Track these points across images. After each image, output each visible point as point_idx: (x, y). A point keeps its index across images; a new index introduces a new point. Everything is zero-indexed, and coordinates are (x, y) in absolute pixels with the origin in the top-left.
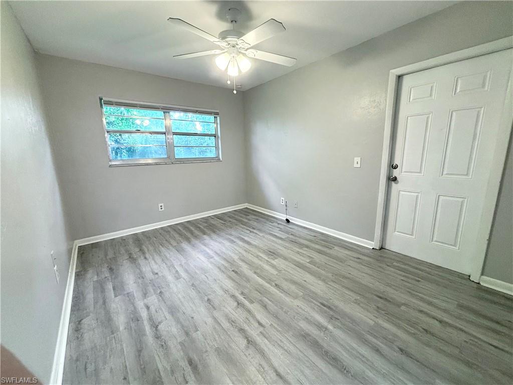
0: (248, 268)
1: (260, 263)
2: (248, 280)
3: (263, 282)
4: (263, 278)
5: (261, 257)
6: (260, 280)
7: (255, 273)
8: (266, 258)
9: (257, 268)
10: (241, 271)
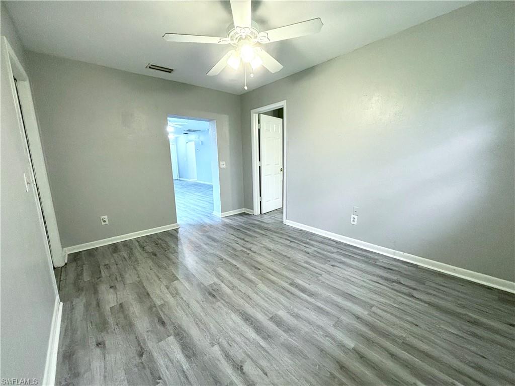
0: (244, 273)
1: (230, 279)
2: (245, 262)
3: (231, 261)
4: (231, 264)
5: (229, 287)
6: (234, 262)
7: (238, 268)
8: (223, 285)
9: (235, 273)
10: (251, 269)
